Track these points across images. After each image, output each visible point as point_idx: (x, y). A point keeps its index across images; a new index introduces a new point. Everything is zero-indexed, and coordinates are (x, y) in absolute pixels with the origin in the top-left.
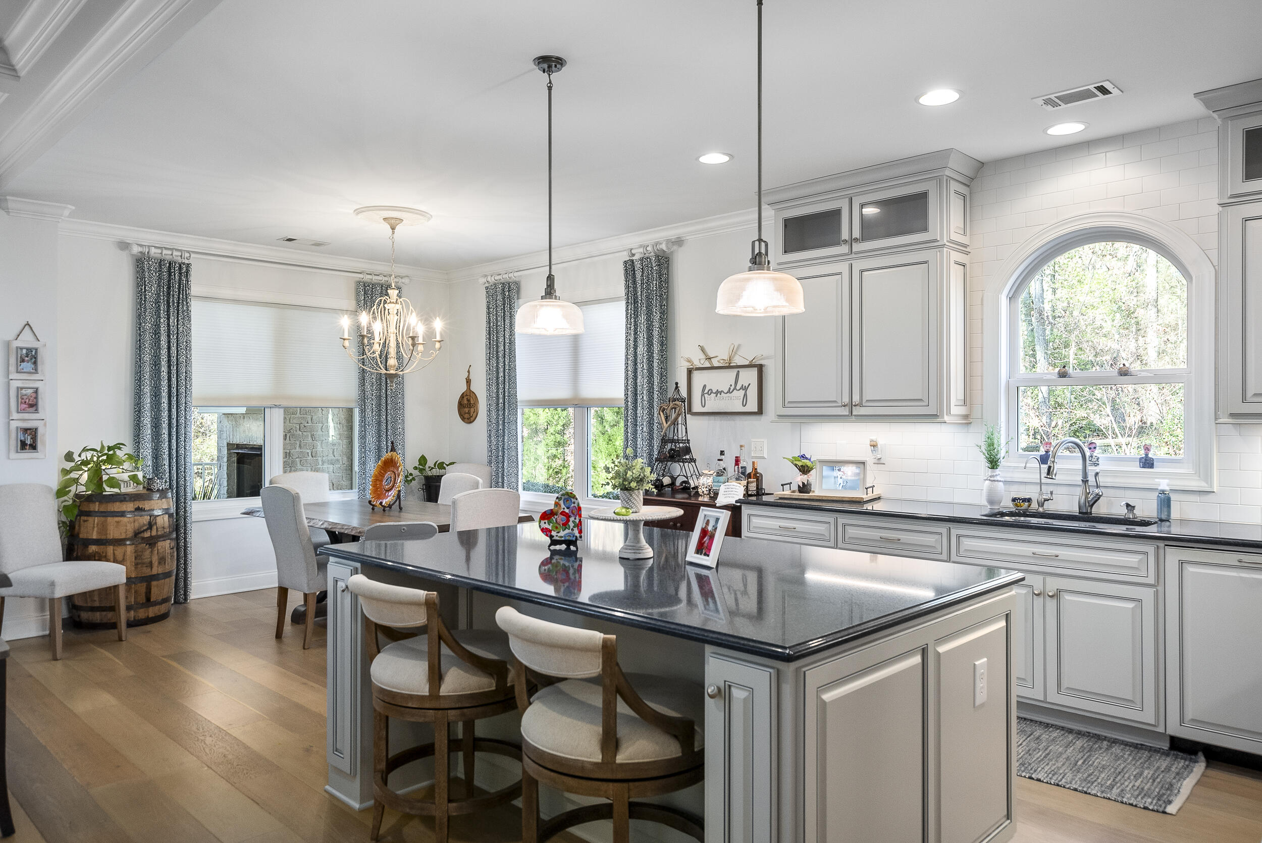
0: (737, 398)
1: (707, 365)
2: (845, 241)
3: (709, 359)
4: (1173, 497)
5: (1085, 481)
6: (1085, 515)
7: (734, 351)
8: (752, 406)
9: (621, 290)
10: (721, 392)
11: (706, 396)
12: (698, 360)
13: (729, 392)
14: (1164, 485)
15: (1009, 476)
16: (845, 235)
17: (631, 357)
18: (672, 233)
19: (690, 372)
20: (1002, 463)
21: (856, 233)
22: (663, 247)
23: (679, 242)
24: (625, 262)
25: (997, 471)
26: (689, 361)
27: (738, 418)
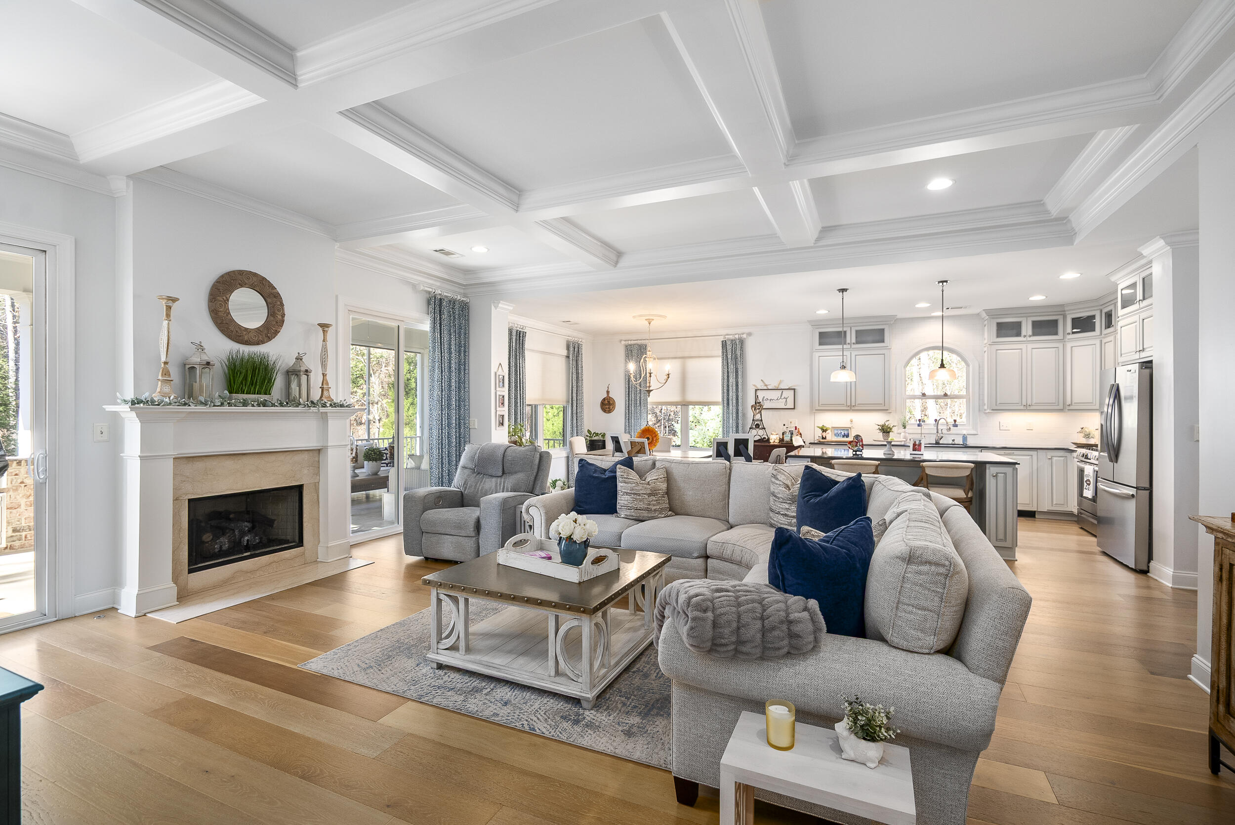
0: (782, 402)
1: (765, 388)
2: (849, 344)
3: (766, 385)
4: (968, 436)
5: (937, 432)
6: (937, 443)
7: (781, 382)
8: (791, 405)
9: (720, 354)
10: (773, 400)
11: (765, 401)
12: (760, 385)
13: (777, 399)
14: (965, 432)
15: (910, 431)
16: (848, 341)
17: (726, 383)
18: (747, 330)
19: (756, 390)
20: (907, 427)
21: (854, 340)
22: (744, 336)
23: (749, 334)
24: (723, 341)
25: (906, 429)
26: (755, 386)
27: (782, 412)
